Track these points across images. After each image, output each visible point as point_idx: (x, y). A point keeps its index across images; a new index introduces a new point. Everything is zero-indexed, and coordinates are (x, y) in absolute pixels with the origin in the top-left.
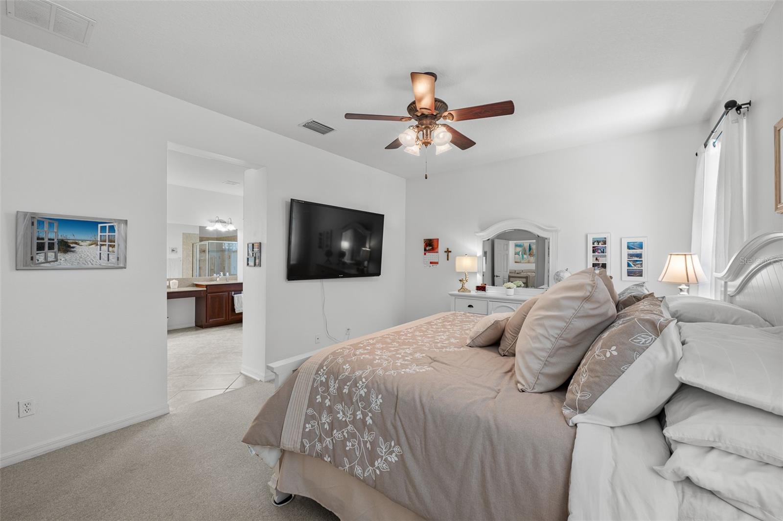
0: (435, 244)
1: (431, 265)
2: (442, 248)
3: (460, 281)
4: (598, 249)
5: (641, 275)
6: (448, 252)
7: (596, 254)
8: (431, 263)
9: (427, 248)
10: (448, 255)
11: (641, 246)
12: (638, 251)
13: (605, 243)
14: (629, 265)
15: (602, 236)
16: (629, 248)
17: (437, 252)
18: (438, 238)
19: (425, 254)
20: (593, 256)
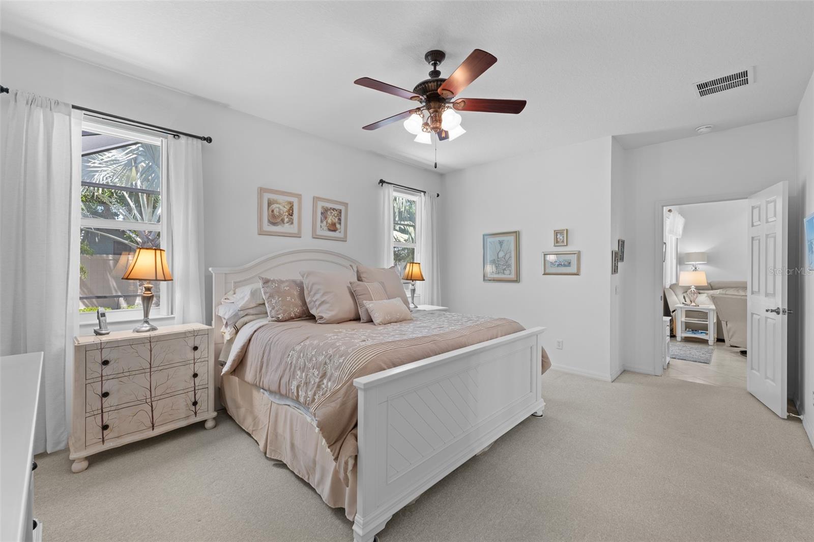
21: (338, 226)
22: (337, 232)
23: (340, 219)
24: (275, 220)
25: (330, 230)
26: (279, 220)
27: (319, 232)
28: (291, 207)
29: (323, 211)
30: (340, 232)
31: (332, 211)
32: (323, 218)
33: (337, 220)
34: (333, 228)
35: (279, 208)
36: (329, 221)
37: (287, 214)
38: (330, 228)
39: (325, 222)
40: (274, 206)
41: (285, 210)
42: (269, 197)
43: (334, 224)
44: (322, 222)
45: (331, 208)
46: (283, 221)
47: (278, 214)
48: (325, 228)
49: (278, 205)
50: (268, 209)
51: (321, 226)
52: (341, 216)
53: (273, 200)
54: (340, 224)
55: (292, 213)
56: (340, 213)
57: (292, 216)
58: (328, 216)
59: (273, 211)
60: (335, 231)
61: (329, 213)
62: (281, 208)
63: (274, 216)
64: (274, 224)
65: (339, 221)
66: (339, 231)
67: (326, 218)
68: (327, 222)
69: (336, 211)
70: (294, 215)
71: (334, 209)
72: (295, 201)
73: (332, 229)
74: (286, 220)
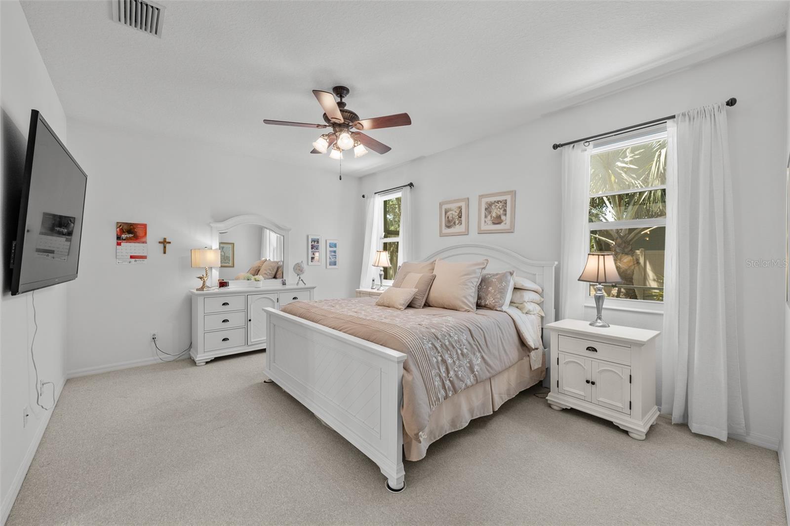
0: (140, 232)
1: (133, 260)
2: (153, 236)
3: (201, 278)
4: (314, 247)
5: (335, 265)
6: (164, 242)
7: (313, 250)
8: (132, 257)
9: (124, 236)
10: (165, 247)
11: (335, 246)
12: (334, 249)
13: (318, 242)
14: (330, 258)
15: (316, 237)
16: (330, 247)
17: (145, 242)
18: (145, 223)
19: (119, 244)
20: (312, 251)
21: (503, 218)
22: (502, 224)
23: (505, 210)
24: (450, 224)
25: (494, 223)
26: (452, 224)
27: (484, 227)
28: (461, 211)
29: (487, 207)
30: (506, 224)
31: (496, 204)
32: (487, 213)
33: (502, 211)
34: (498, 220)
35: (452, 214)
36: (494, 215)
37: (457, 217)
38: (494, 222)
39: (489, 217)
40: (448, 213)
41: (456, 214)
42: (446, 207)
43: (499, 217)
44: (486, 217)
45: (495, 201)
46: (455, 223)
47: (451, 219)
48: (490, 222)
49: (451, 212)
50: (445, 216)
51: (485, 221)
52: (506, 207)
53: (448, 209)
54: (505, 215)
55: (461, 216)
56: (506, 203)
57: (461, 218)
58: (492, 210)
59: (448, 217)
60: (499, 223)
61: (493, 207)
62: (454, 214)
63: (449, 221)
64: (448, 227)
65: (504, 213)
66: (505, 222)
67: (490, 212)
68: (491, 217)
69: (501, 202)
70: (462, 217)
71: (498, 202)
72: (463, 204)
73: (496, 222)
74: (457, 222)
